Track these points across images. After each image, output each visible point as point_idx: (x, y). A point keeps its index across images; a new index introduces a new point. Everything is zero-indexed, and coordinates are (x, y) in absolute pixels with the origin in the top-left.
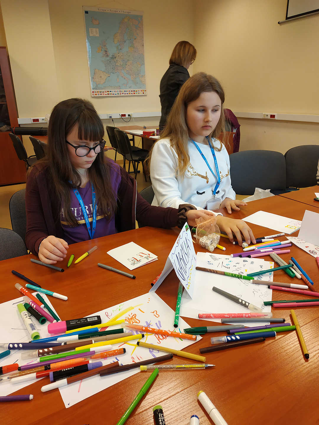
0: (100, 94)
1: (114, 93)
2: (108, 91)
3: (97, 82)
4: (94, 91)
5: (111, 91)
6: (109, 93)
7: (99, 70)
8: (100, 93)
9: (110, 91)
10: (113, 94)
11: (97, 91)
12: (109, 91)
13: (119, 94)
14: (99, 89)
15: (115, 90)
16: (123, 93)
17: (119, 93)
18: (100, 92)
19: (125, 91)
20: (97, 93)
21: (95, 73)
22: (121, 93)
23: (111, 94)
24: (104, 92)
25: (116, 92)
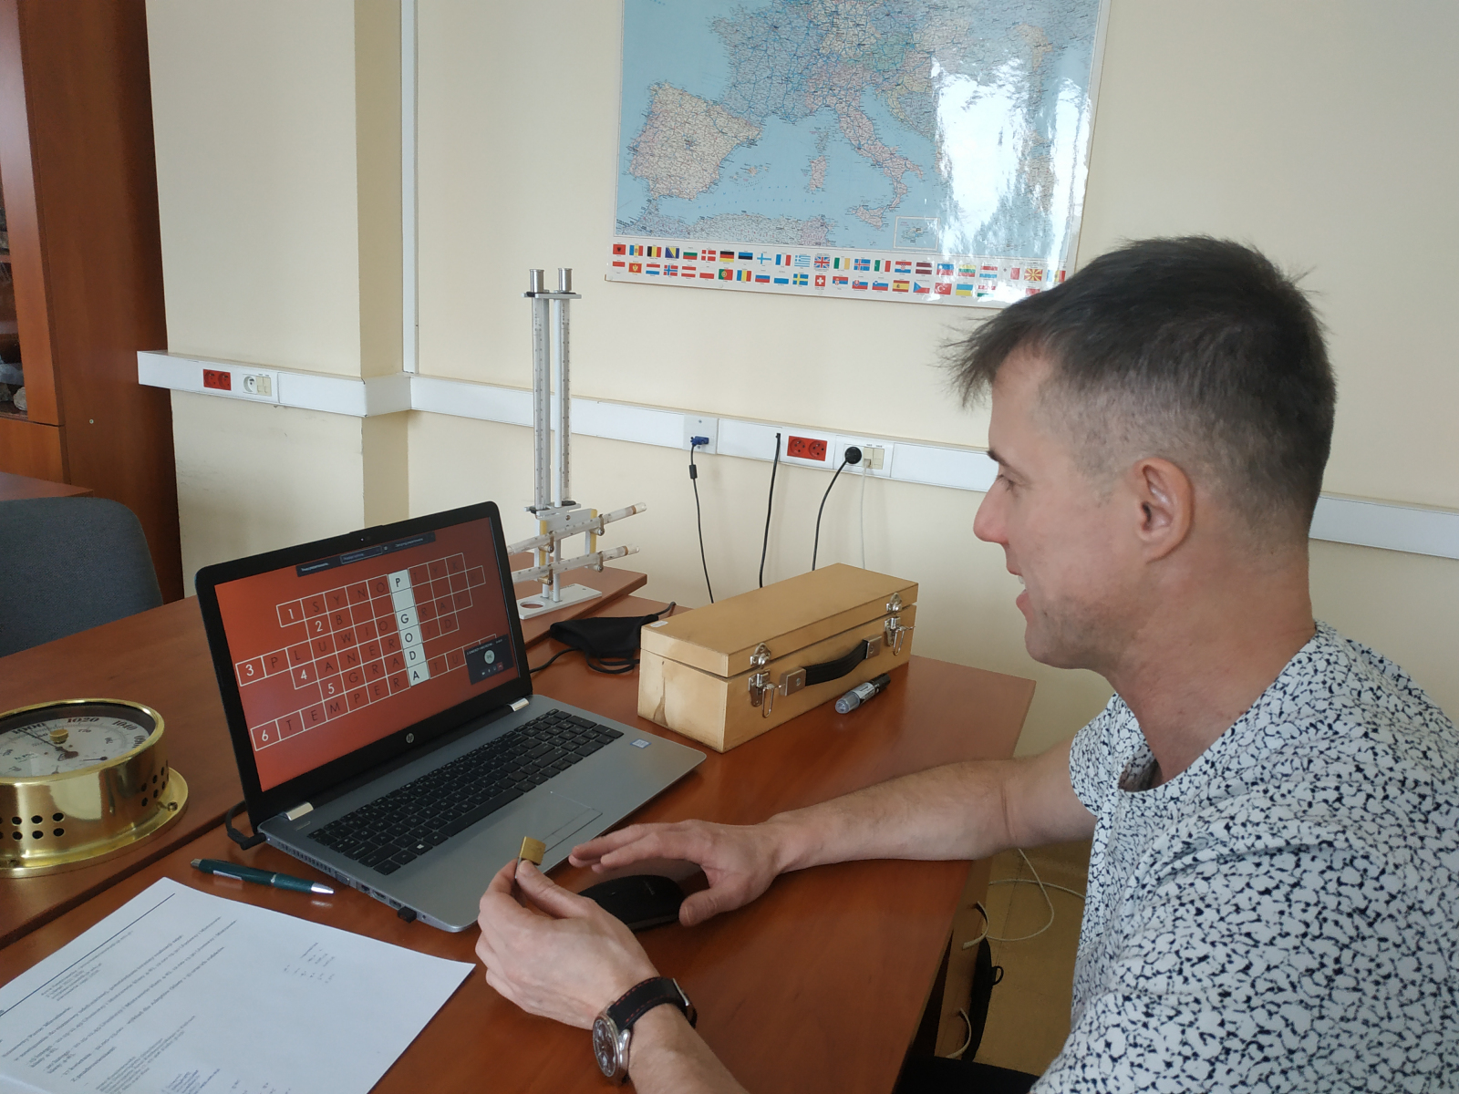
0: (661, 270)
2: (725, 254)
3: (656, 181)
4: (627, 241)
5: (748, 257)
6: (735, 265)
7: (683, 93)
8: (663, 261)
9: (742, 257)
11: (645, 241)
12: (730, 254)
13: (811, 280)
14: (664, 233)
15: (784, 251)
16: (844, 280)
17: (812, 272)
18: (668, 255)
19: (863, 265)
20: (644, 260)
21: (650, 115)
22: (830, 272)
23: (744, 276)
24: (700, 255)
25: (788, 263)
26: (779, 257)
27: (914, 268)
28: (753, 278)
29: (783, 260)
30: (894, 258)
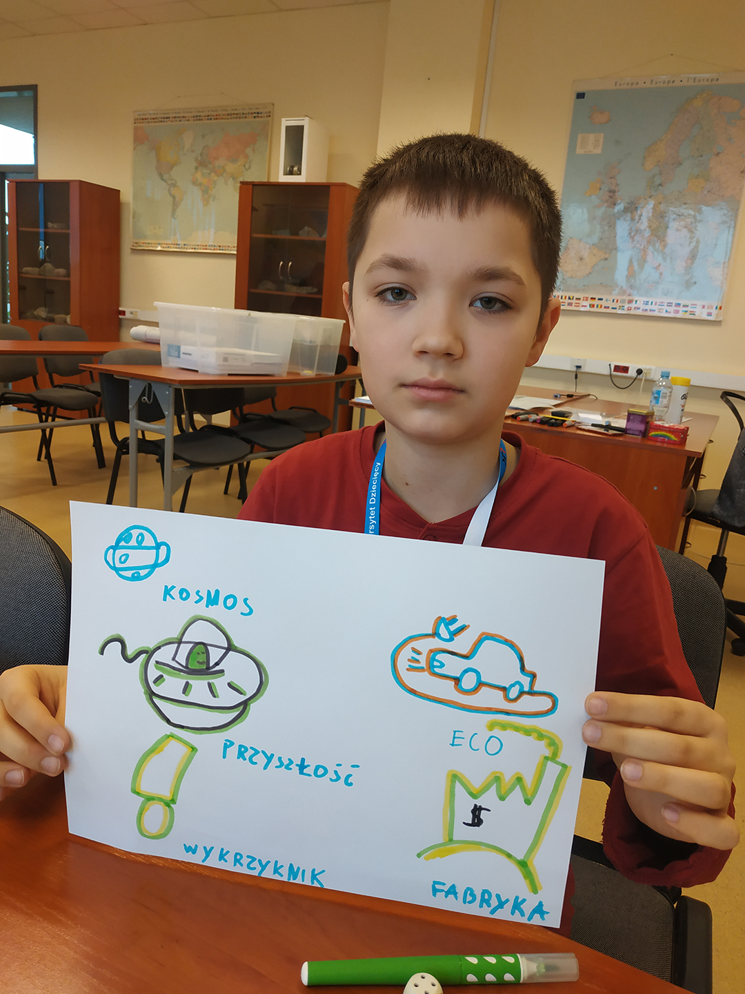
0: (566, 304)
1: (611, 305)
2: (592, 298)
5: (601, 299)
6: (596, 302)
7: (580, 241)
8: (567, 301)
9: (599, 299)
10: (605, 307)
11: (560, 294)
12: (595, 299)
13: (626, 309)
14: (568, 290)
15: (616, 298)
16: (639, 308)
17: (626, 306)
18: (569, 298)
19: (647, 303)
22: (634, 305)
23: (599, 306)
24: (582, 299)
25: (617, 301)
26: (613, 300)
27: (666, 304)
28: (603, 307)
29: (615, 301)
30: (659, 301)
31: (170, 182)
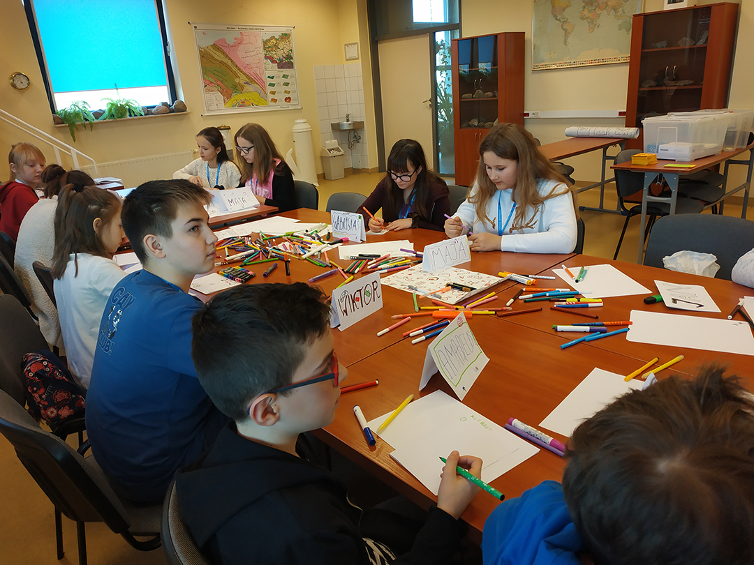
31: (562, 21)
